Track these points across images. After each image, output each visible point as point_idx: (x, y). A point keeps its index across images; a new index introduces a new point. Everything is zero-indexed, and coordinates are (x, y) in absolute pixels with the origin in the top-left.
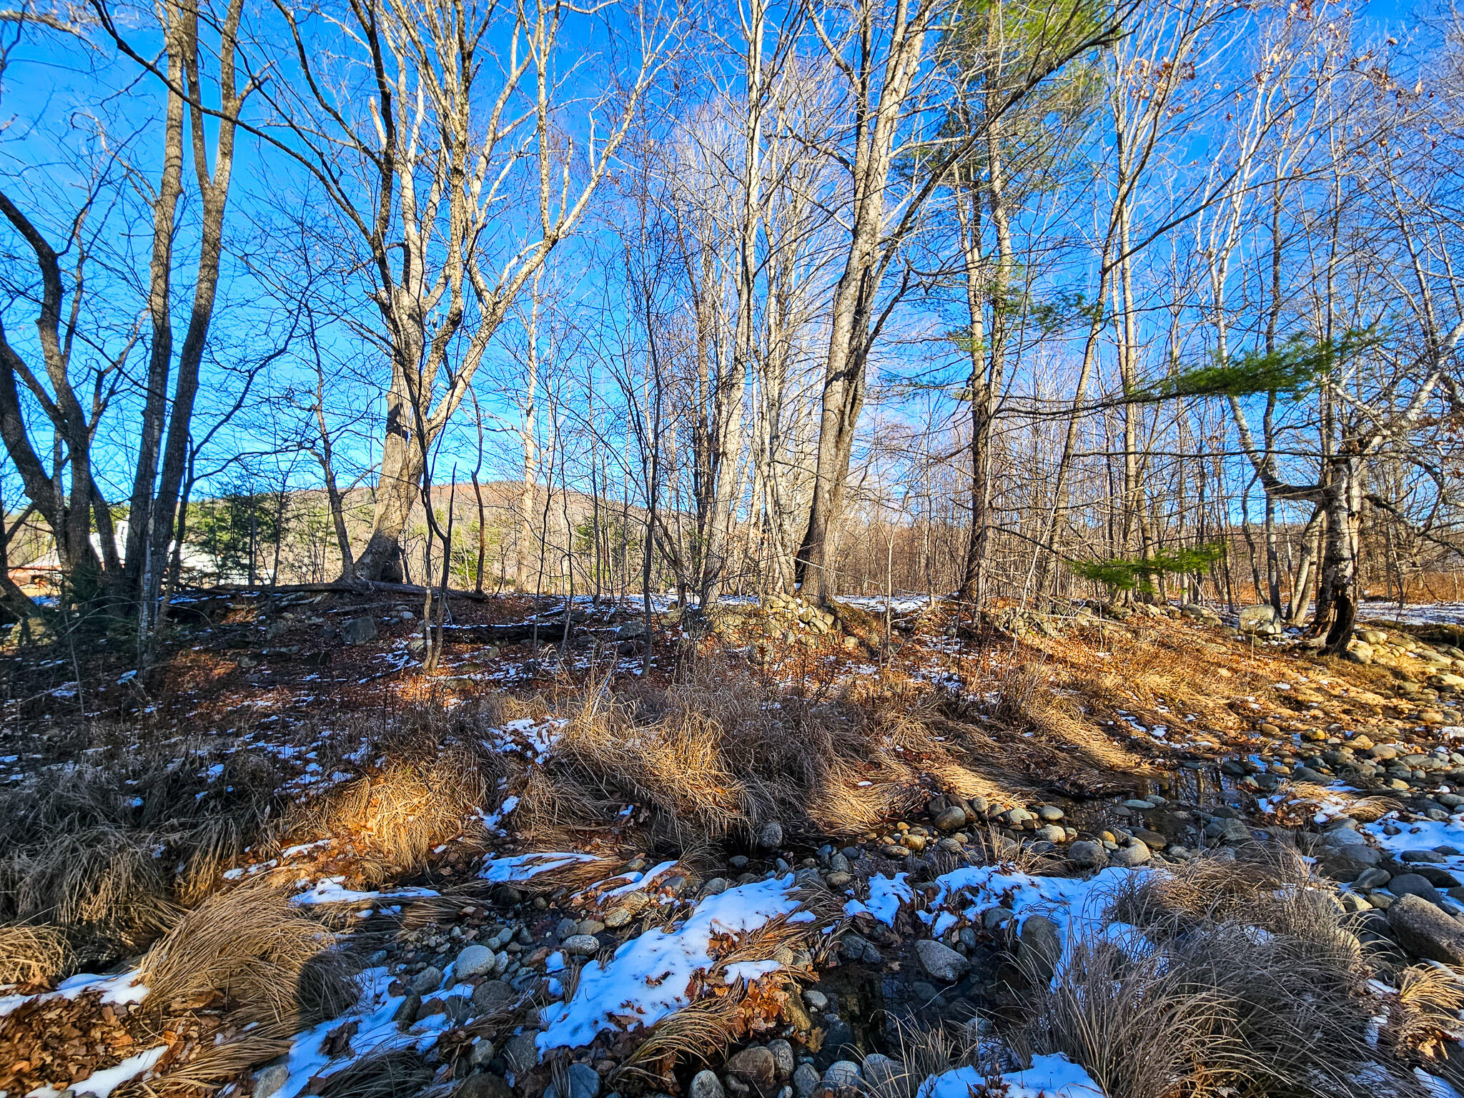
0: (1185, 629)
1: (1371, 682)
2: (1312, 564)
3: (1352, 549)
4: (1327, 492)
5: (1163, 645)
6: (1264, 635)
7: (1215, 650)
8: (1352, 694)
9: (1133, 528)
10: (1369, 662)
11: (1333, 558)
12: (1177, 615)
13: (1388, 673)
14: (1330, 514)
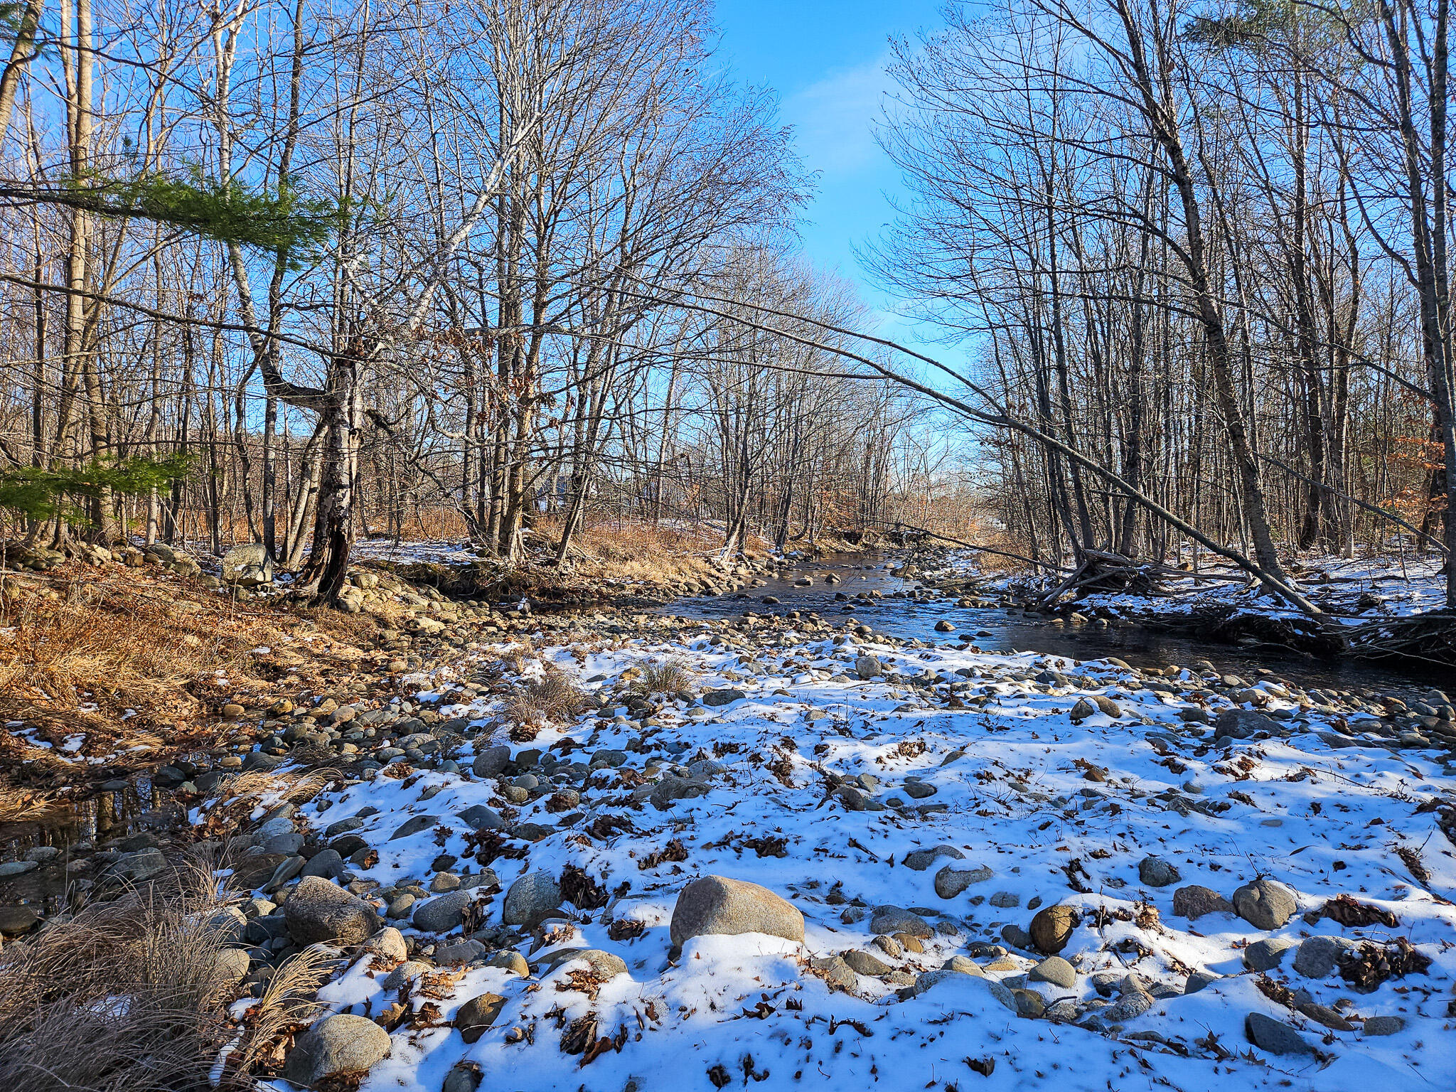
0: (147, 582)
1: (356, 634)
2: (312, 490)
3: (351, 474)
4: (331, 400)
5: (107, 607)
6: (252, 585)
7: (186, 609)
8: (335, 651)
9: (72, 419)
10: (358, 610)
11: (330, 485)
12: (138, 561)
13: (372, 622)
14: (332, 427)
